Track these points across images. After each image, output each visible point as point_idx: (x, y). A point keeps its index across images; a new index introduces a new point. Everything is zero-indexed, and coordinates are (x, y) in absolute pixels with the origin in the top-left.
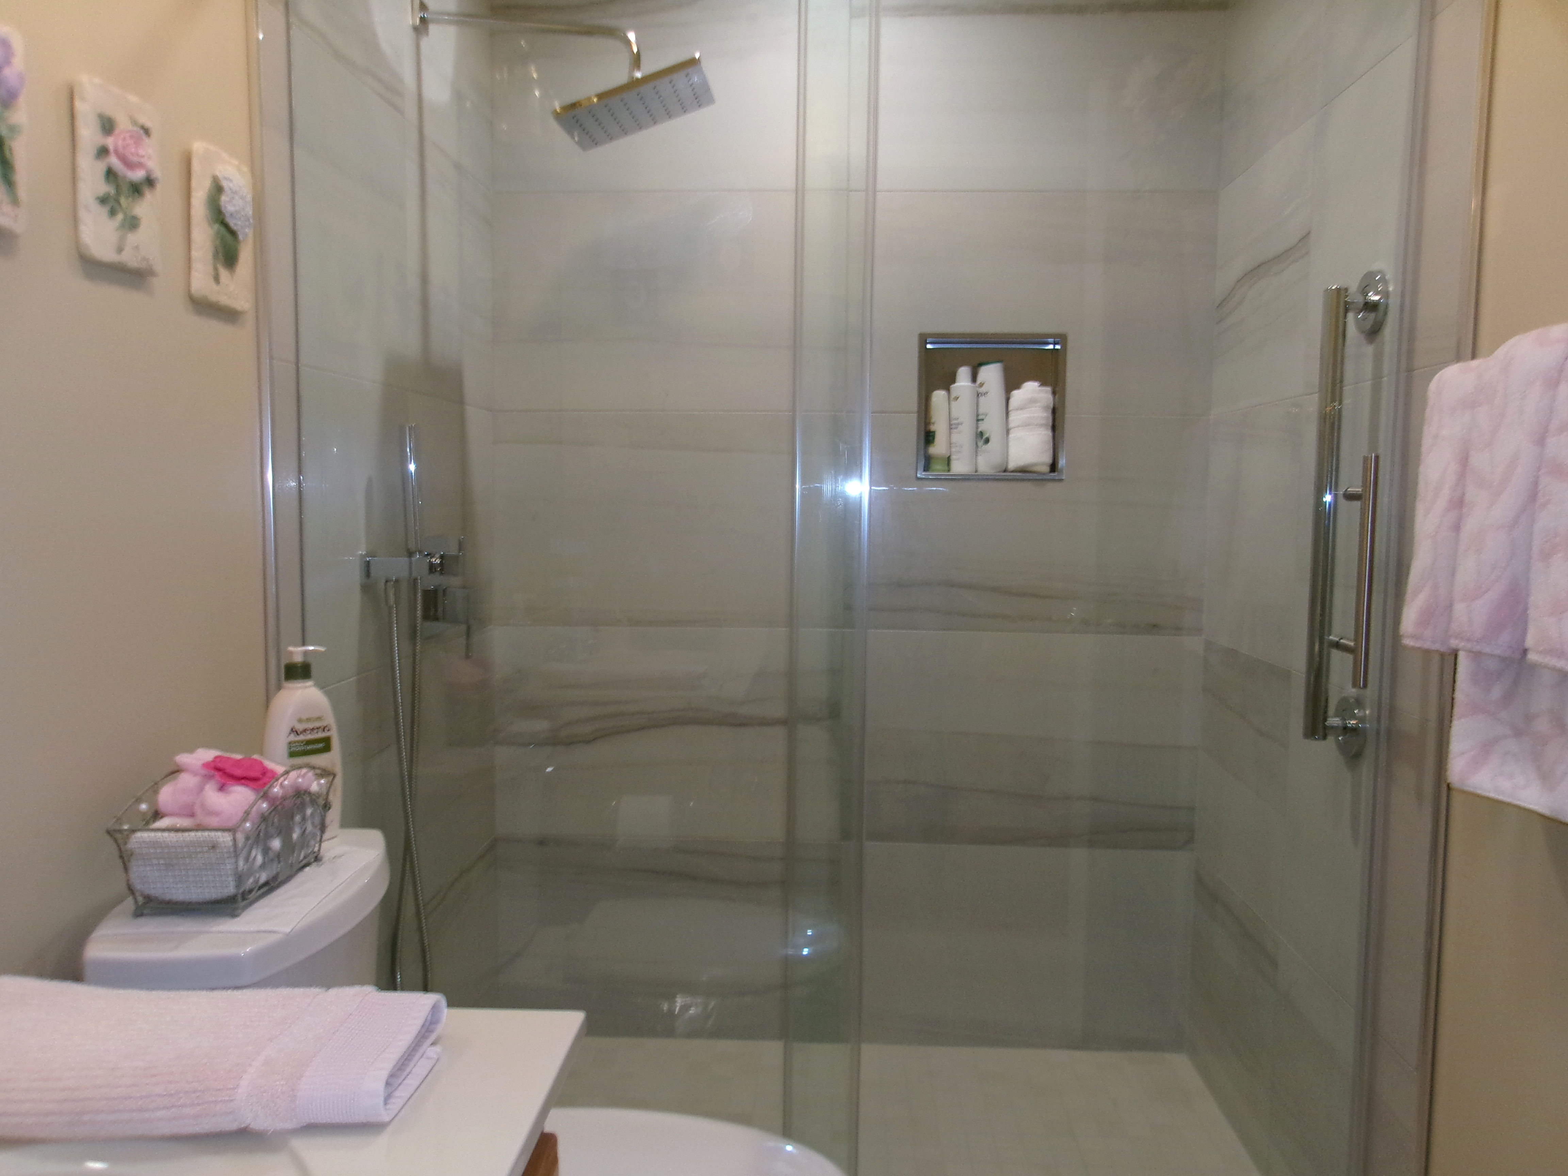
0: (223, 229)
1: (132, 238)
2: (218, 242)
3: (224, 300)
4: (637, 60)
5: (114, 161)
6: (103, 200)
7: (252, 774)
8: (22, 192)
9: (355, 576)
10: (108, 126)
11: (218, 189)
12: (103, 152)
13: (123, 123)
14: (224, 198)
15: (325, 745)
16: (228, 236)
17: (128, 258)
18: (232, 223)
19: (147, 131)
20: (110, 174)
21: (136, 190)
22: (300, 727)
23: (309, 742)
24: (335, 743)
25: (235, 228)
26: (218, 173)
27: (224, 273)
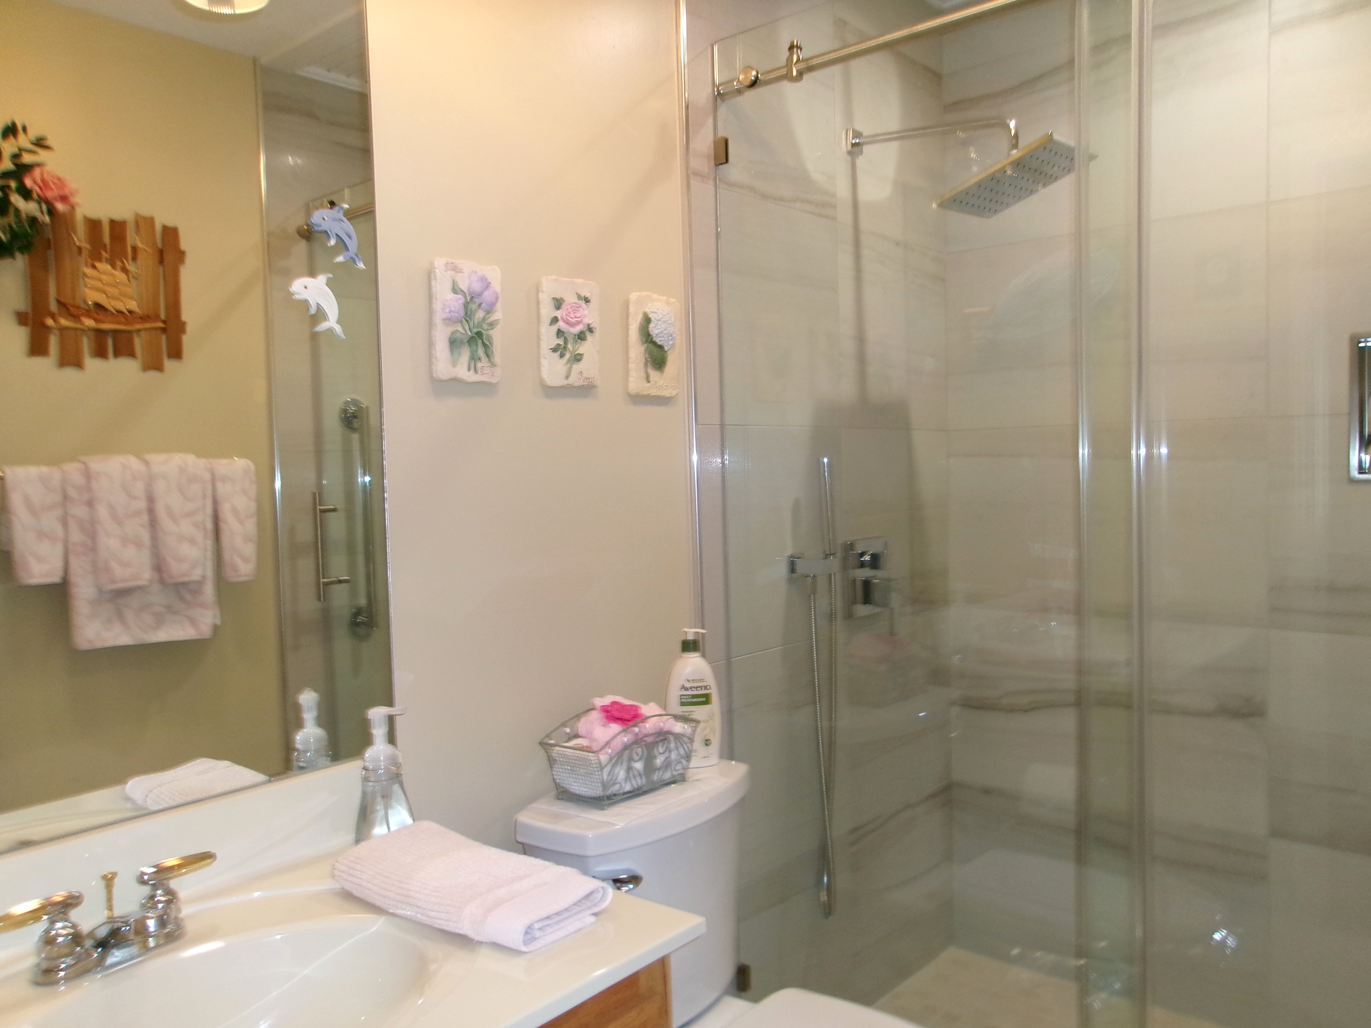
0: (651, 346)
1: (576, 367)
2: (647, 355)
3: (654, 392)
4: (1015, 141)
5: (561, 324)
6: (554, 350)
7: (627, 716)
8: (497, 359)
9: (782, 570)
10: (558, 303)
11: (647, 320)
12: (555, 320)
13: (570, 298)
14: (651, 326)
15: (705, 700)
16: (655, 350)
17: (574, 380)
18: (658, 341)
19: (587, 301)
20: (560, 333)
21: (581, 337)
22: (688, 685)
23: (694, 696)
24: (715, 698)
25: (660, 343)
26: (647, 310)
27: (654, 374)
